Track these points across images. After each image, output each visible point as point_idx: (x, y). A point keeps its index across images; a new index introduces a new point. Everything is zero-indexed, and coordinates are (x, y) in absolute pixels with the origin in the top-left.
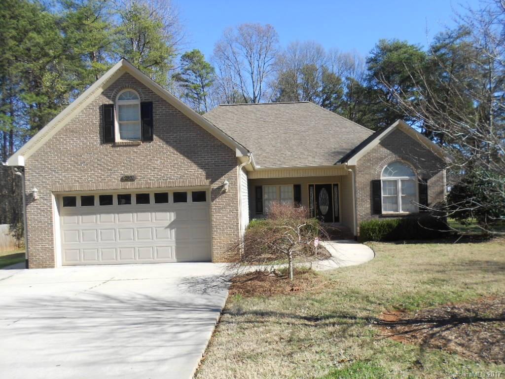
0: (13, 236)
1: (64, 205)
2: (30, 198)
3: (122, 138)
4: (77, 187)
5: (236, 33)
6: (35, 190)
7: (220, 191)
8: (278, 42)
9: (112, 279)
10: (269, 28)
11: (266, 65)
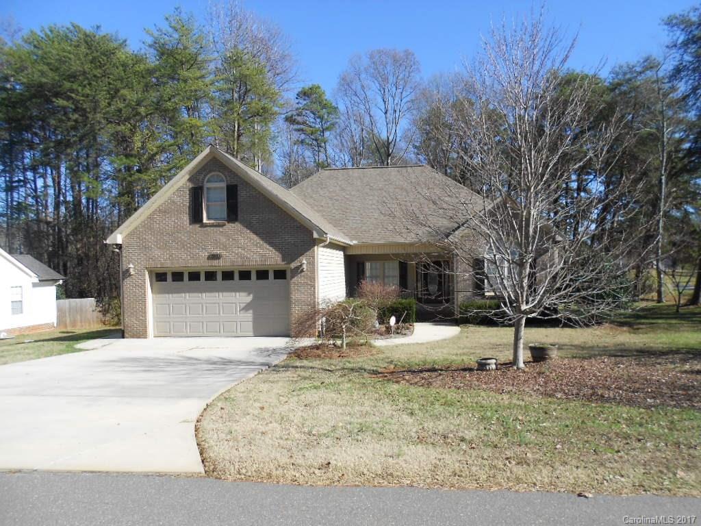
0: (100, 311)
1: (157, 281)
2: (127, 273)
3: (209, 218)
4: (168, 264)
5: (366, 62)
6: (131, 266)
7: (298, 270)
8: (419, 71)
9: (197, 348)
10: (408, 54)
11: (404, 101)
